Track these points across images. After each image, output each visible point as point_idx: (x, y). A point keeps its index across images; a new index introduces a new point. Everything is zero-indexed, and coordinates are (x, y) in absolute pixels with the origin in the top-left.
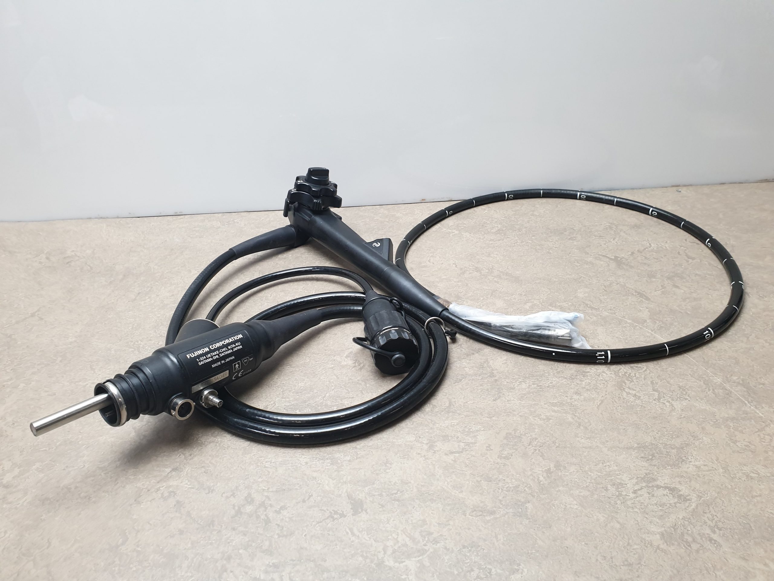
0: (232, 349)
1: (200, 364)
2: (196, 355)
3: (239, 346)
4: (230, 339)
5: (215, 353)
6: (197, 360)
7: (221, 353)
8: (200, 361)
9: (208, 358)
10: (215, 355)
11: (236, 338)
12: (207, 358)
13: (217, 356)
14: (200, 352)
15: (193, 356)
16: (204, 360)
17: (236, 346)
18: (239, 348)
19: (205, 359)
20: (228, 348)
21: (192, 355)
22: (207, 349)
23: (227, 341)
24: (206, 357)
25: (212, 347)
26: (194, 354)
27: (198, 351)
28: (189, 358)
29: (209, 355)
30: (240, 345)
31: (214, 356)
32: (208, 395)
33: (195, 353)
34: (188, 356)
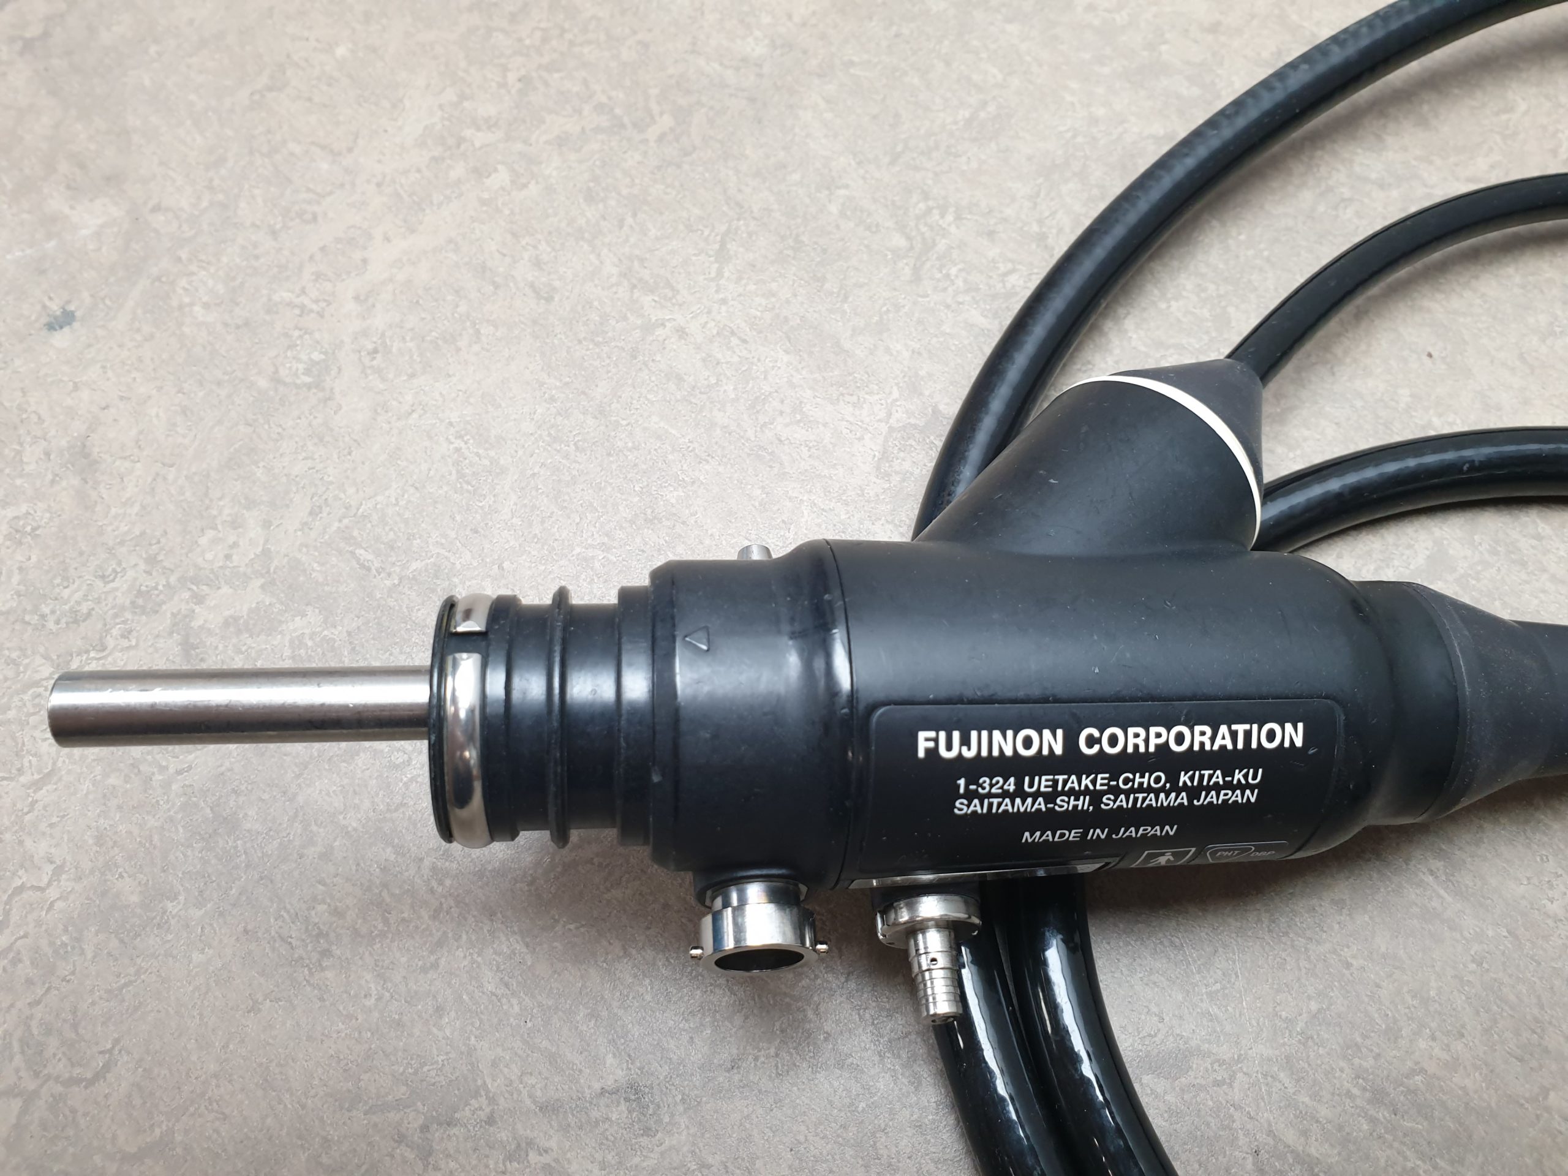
0: (1194, 792)
1: (961, 807)
2: (969, 754)
3: (1242, 787)
4: (1224, 729)
5: (1086, 781)
6: (962, 782)
7: (1116, 791)
8: (970, 796)
9: (1024, 796)
10: (1076, 794)
11: (1260, 737)
12: (1020, 793)
13: (1083, 803)
14: (1005, 743)
15: (952, 754)
16: (996, 796)
17: (1229, 786)
18: (1237, 797)
19: (1005, 794)
20: (1173, 778)
21: (949, 747)
22: (1053, 742)
23: (1200, 737)
24: (1019, 784)
25: (1091, 741)
26: (965, 741)
27: (997, 734)
28: (921, 754)
29: (1044, 783)
30: (1252, 788)
31: (1071, 792)
32: (931, 923)
33: (974, 734)
34: (924, 741)
